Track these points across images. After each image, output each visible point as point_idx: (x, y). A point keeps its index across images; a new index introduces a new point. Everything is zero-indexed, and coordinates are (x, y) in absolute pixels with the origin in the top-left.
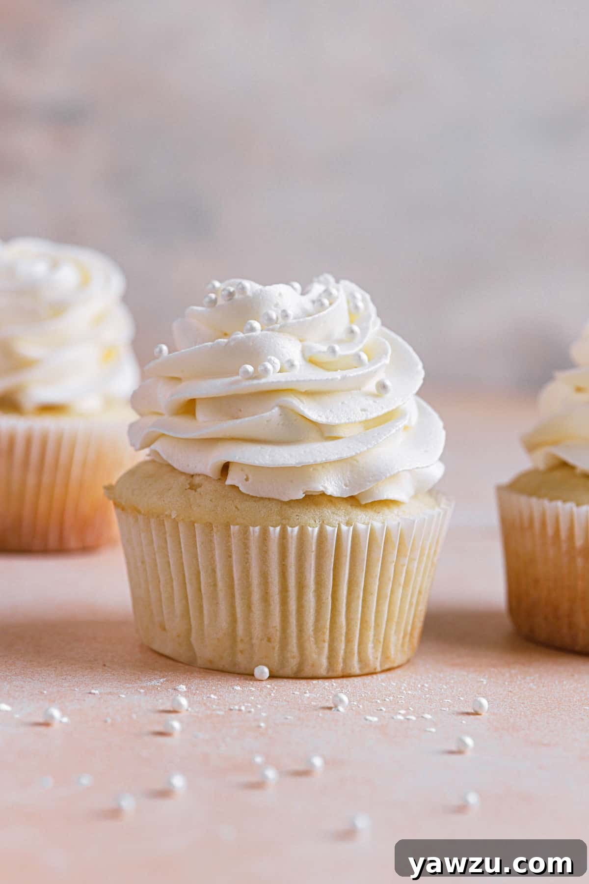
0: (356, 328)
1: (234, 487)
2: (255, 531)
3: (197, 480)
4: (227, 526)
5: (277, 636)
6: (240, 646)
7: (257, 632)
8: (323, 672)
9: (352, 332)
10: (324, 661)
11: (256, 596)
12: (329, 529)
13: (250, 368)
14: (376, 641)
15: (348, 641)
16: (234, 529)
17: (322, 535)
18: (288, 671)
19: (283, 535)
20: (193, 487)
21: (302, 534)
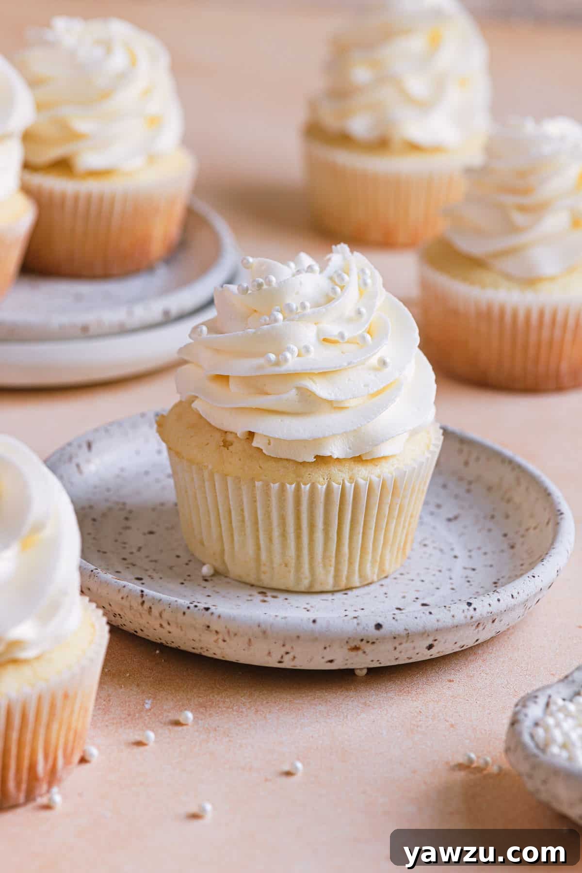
0: (363, 310)
1: (259, 450)
2: (275, 487)
3: (230, 438)
4: (253, 480)
5: (292, 562)
6: (263, 569)
7: (277, 559)
8: (329, 587)
9: (359, 313)
10: (331, 580)
11: (276, 533)
12: (335, 485)
13: (272, 357)
14: (374, 561)
15: (351, 563)
16: (258, 484)
17: (329, 491)
18: (302, 588)
19: (298, 490)
20: (226, 444)
21: (313, 490)
